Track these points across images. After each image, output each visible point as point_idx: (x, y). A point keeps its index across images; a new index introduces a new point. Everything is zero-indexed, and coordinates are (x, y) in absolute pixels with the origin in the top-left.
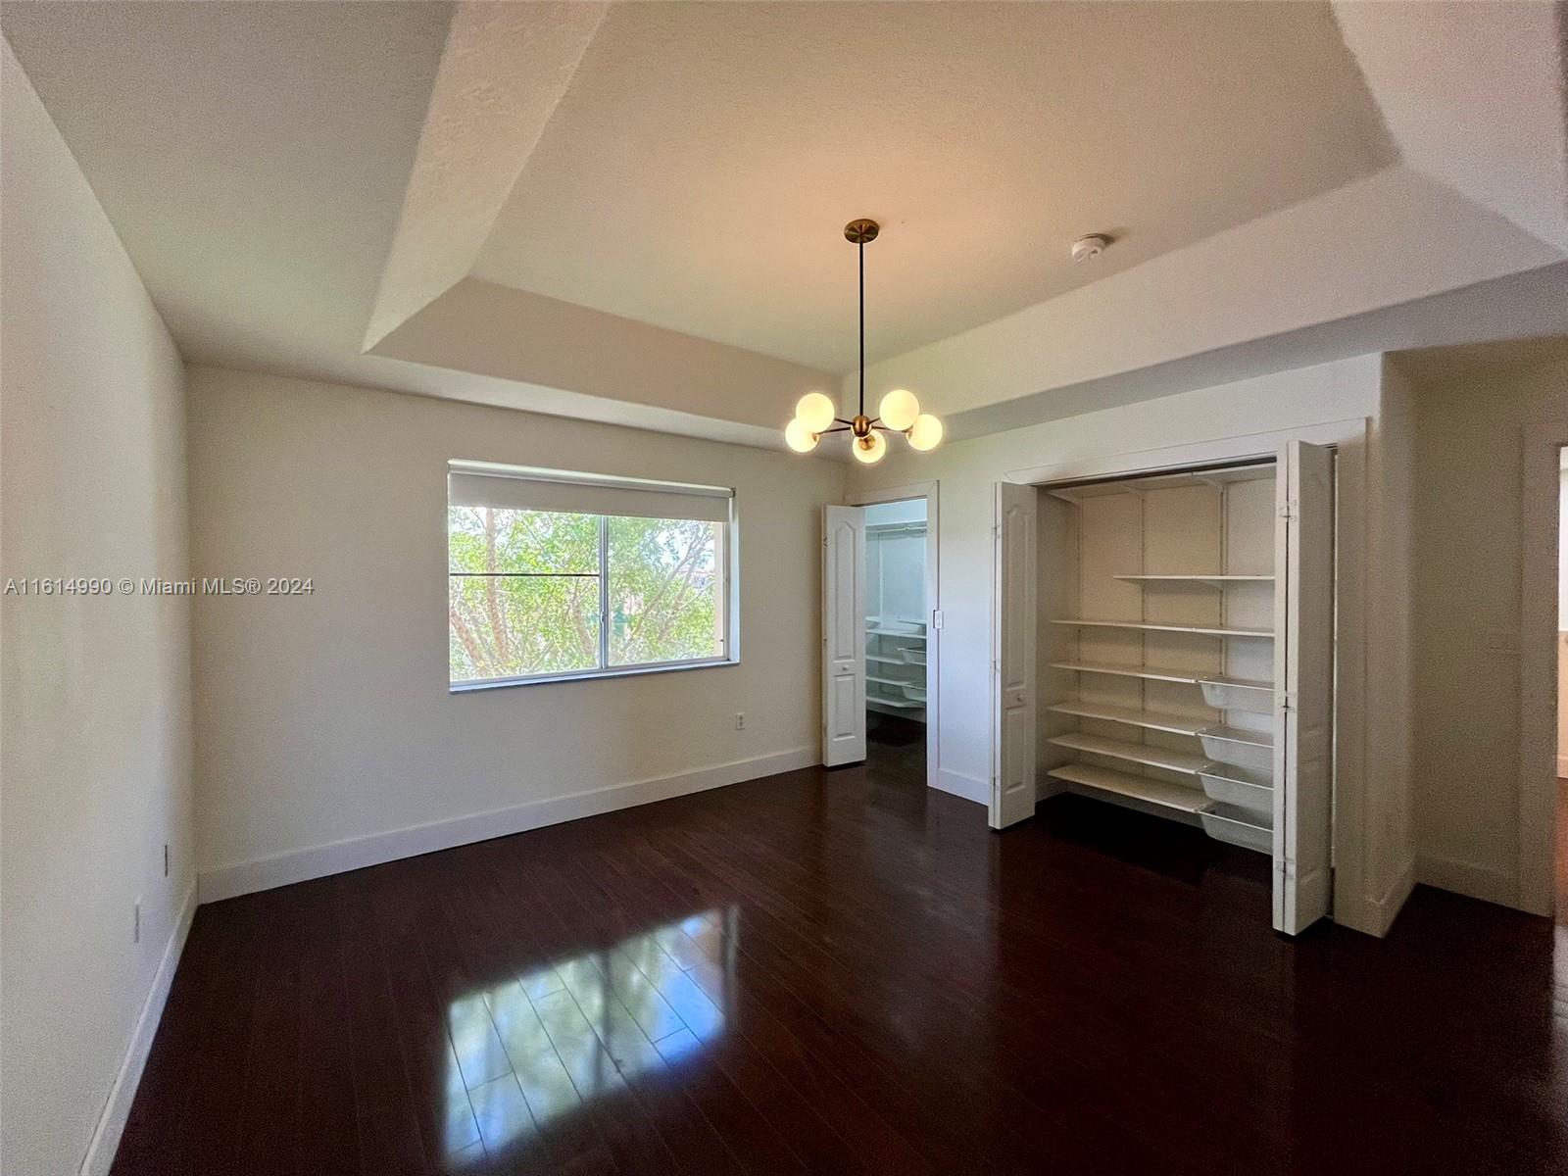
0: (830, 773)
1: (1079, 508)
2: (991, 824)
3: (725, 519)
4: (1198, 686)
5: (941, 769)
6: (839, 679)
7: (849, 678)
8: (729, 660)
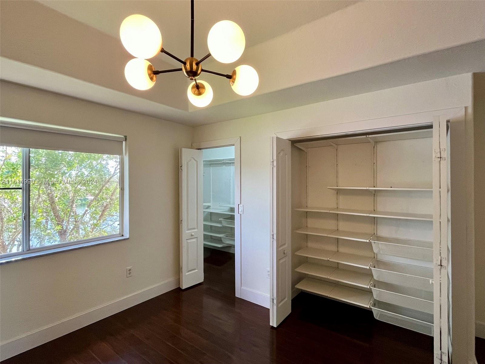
0: (184, 292)
1: (306, 153)
2: (271, 324)
3: (120, 153)
4: (370, 243)
5: (242, 288)
6: (189, 241)
7: (194, 240)
8: (123, 236)
